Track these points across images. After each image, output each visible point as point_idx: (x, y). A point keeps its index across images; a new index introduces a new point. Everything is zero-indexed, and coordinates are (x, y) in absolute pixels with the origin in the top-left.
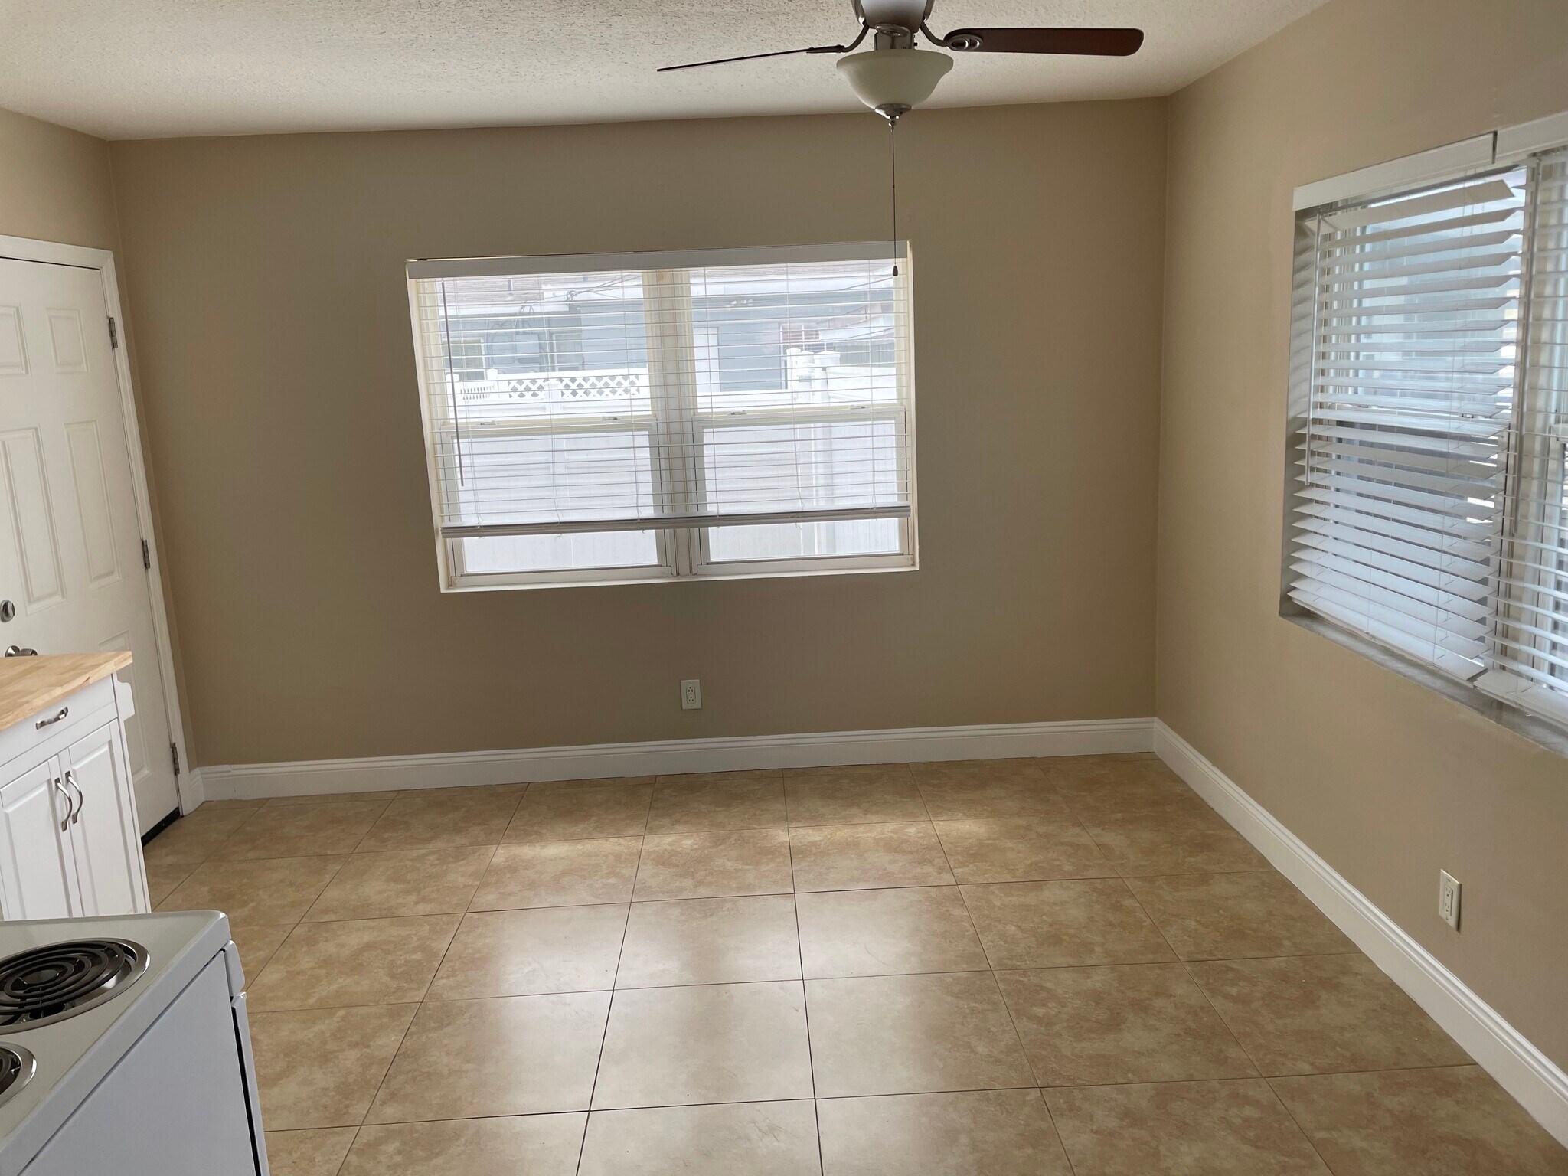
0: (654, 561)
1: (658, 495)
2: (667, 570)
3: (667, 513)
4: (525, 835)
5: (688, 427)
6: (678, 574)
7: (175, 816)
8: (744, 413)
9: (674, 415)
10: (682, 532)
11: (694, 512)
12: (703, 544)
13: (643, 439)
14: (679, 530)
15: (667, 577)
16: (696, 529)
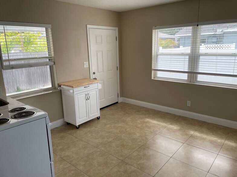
0: (187, 79)
1: (189, 67)
2: (188, 81)
3: (190, 71)
4: (153, 118)
5: (196, 55)
6: (191, 82)
7: (117, 103)
8: (208, 53)
9: (194, 53)
10: (192, 75)
11: (195, 71)
12: (196, 78)
13: (187, 57)
14: (192, 74)
15: (188, 82)
16: (195, 74)
